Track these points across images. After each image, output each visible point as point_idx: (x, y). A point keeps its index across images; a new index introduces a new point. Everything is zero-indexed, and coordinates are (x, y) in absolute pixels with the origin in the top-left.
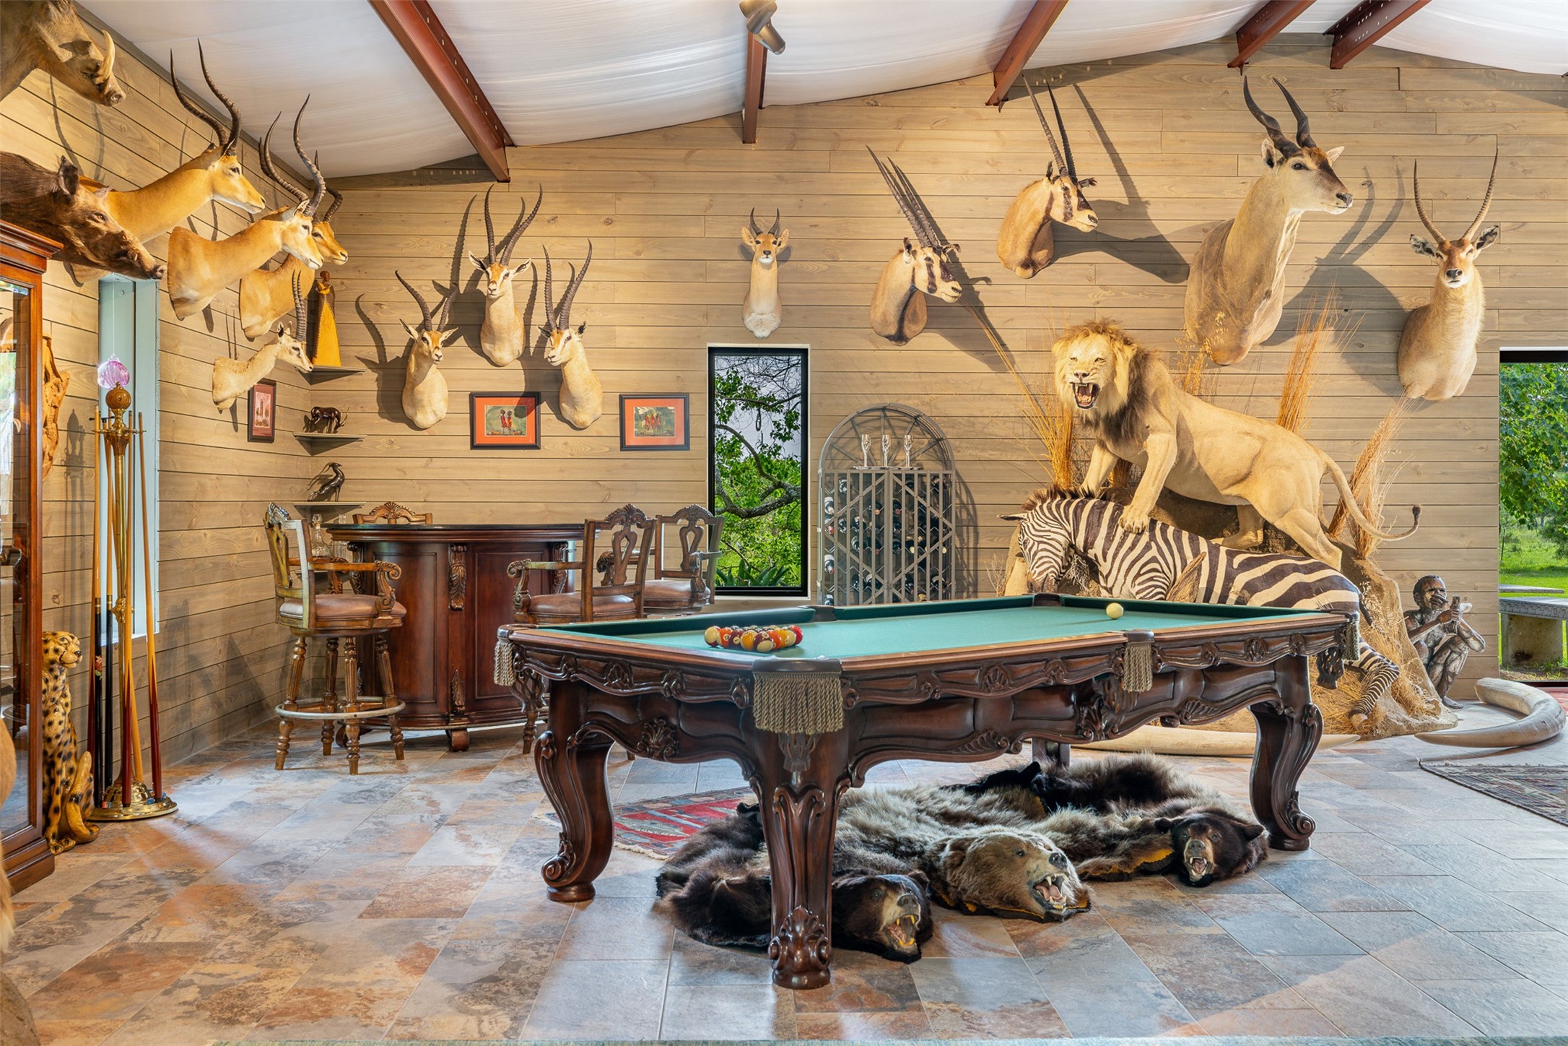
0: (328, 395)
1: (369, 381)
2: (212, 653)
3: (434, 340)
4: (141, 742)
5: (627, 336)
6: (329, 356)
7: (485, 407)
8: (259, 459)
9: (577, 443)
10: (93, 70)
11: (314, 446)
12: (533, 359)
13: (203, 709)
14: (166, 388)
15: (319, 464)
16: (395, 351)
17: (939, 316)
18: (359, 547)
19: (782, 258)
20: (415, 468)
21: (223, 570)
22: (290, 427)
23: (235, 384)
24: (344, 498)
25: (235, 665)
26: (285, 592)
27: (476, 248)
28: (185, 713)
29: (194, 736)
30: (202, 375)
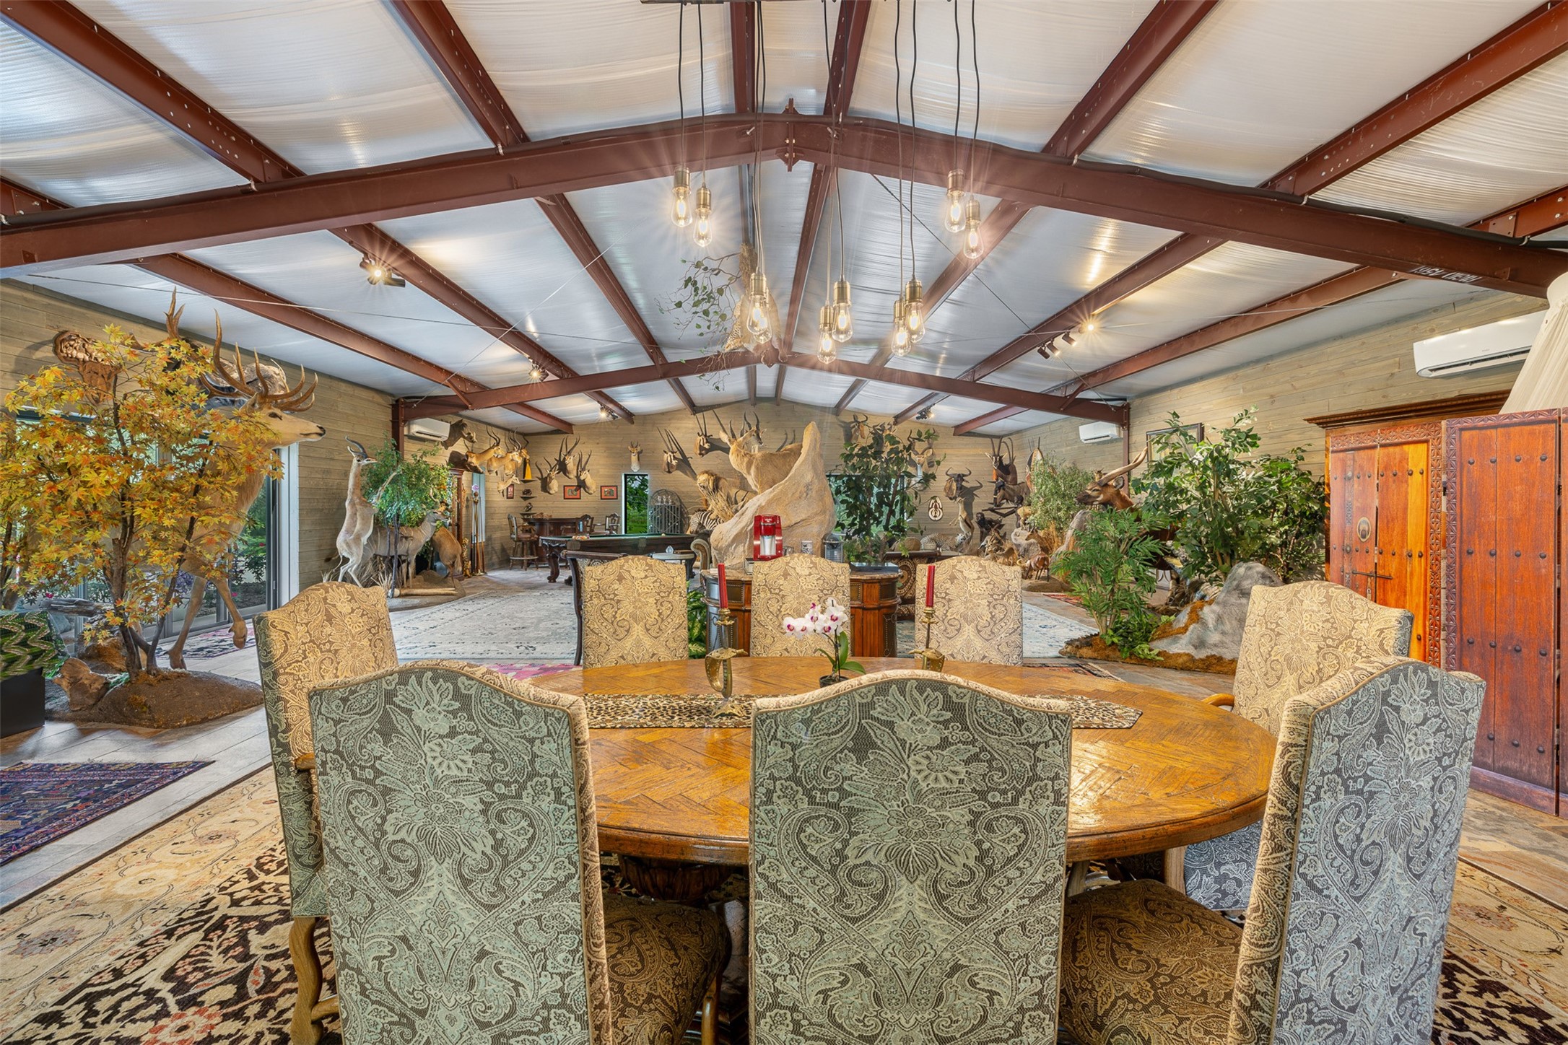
0: (528, 486)
1: (539, 483)
2: (498, 547)
3: (554, 474)
4: (480, 564)
5: (602, 471)
6: (528, 477)
7: (567, 489)
8: (510, 502)
9: (590, 498)
10: (471, 438)
11: (525, 499)
12: (578, 477)
13: (495, 559)
14: (486, 490)
15: (525, 503)
16: (545, 475)
17: (678, 467)
18: (530, 523)
19: (639, 453)
20: (550, 504)
21: (500, 528)
22: (518, 495)
23: (503, 487)
24: (532, 512)
25: (503, 550)
26: (512, 533)
27: (564, 452)
28: (491, 559)
29: (493, 564)
30: (495, 486)
